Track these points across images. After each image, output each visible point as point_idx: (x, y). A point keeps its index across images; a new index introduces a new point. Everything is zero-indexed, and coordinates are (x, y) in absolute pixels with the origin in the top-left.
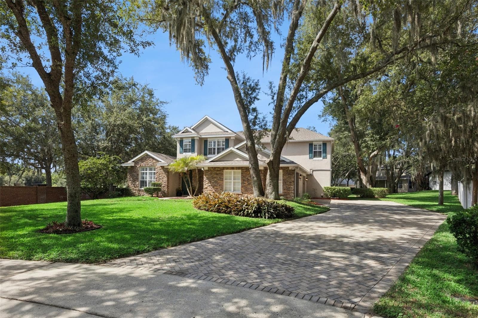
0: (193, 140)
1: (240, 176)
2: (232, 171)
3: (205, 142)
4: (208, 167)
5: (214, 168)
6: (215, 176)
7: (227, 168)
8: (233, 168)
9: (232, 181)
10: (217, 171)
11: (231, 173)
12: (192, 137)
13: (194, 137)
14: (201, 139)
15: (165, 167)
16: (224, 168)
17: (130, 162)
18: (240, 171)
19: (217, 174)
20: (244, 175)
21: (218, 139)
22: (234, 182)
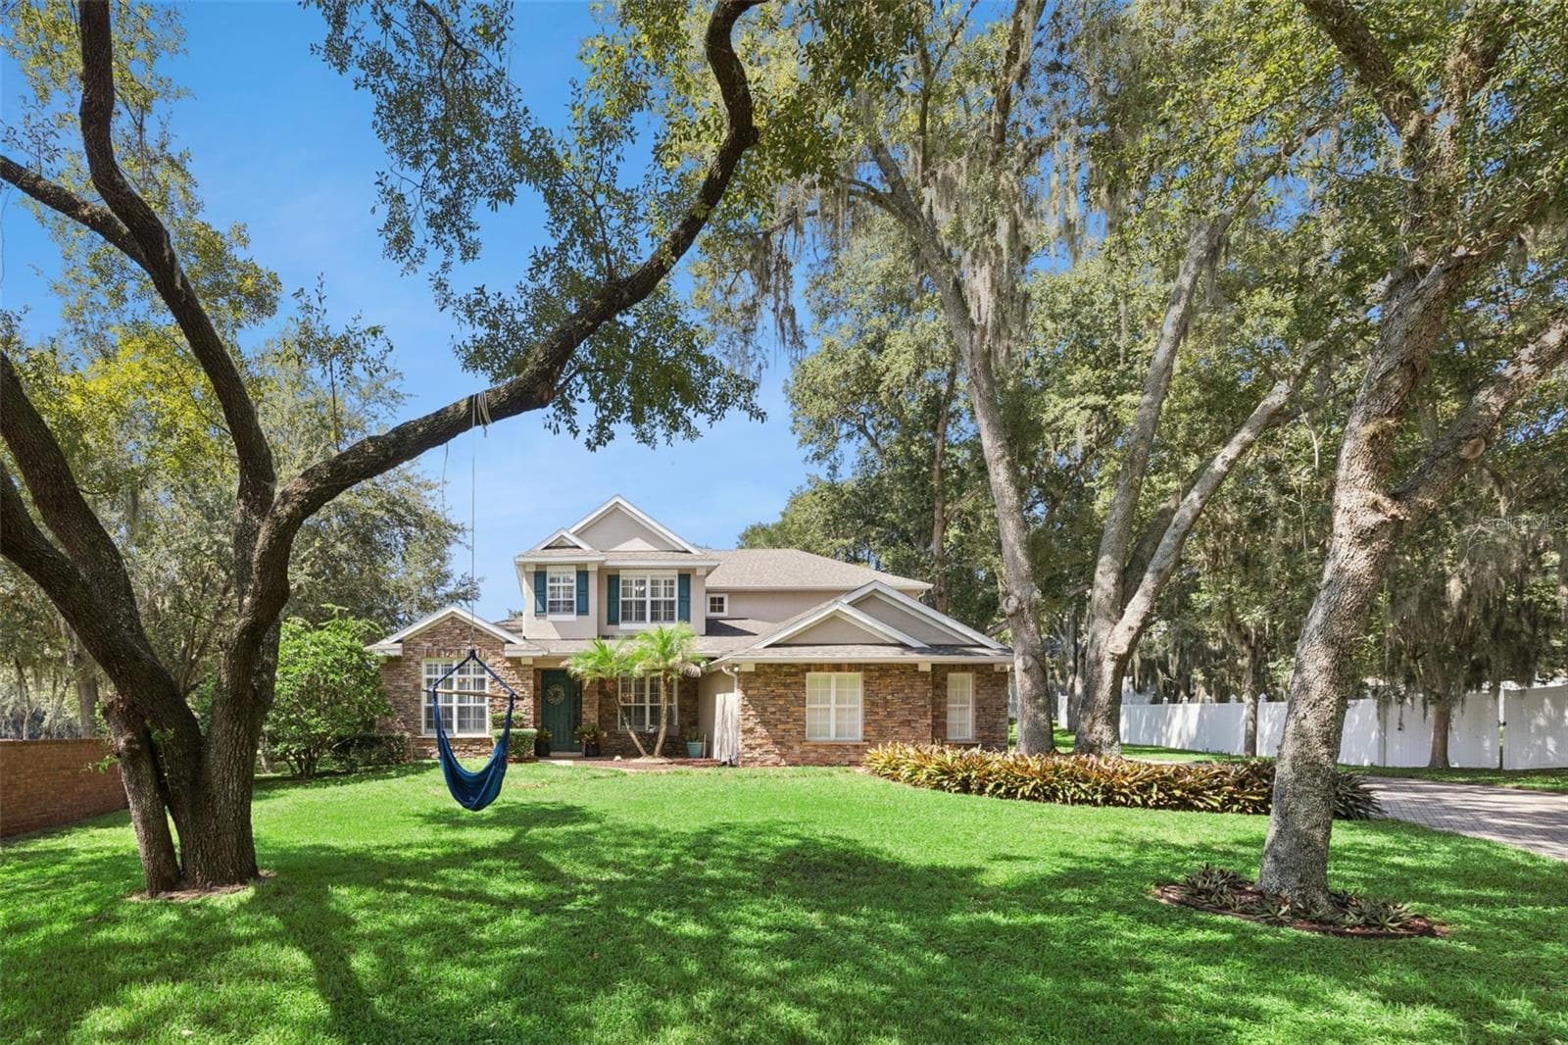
0: (583, 575)
1: (859, 691)
2: (834, 675)
3: (612, 580)
4: (757, 665)
5: (778, 667)
6: (781, 691)
7: (820, 667)
8: (837, 667)
9: (833, 706)
10: (788, 675)
11: (829, 680)
12: (577, 565)
13: (585, 564)
14: (602, 569)
15: (523, 662)
16: (808, 667)
17: (386, 643)
18: (858, 676)
19: (786, 686)
20: (875, 688)
21: (656, 573)
22: (837, 710)
